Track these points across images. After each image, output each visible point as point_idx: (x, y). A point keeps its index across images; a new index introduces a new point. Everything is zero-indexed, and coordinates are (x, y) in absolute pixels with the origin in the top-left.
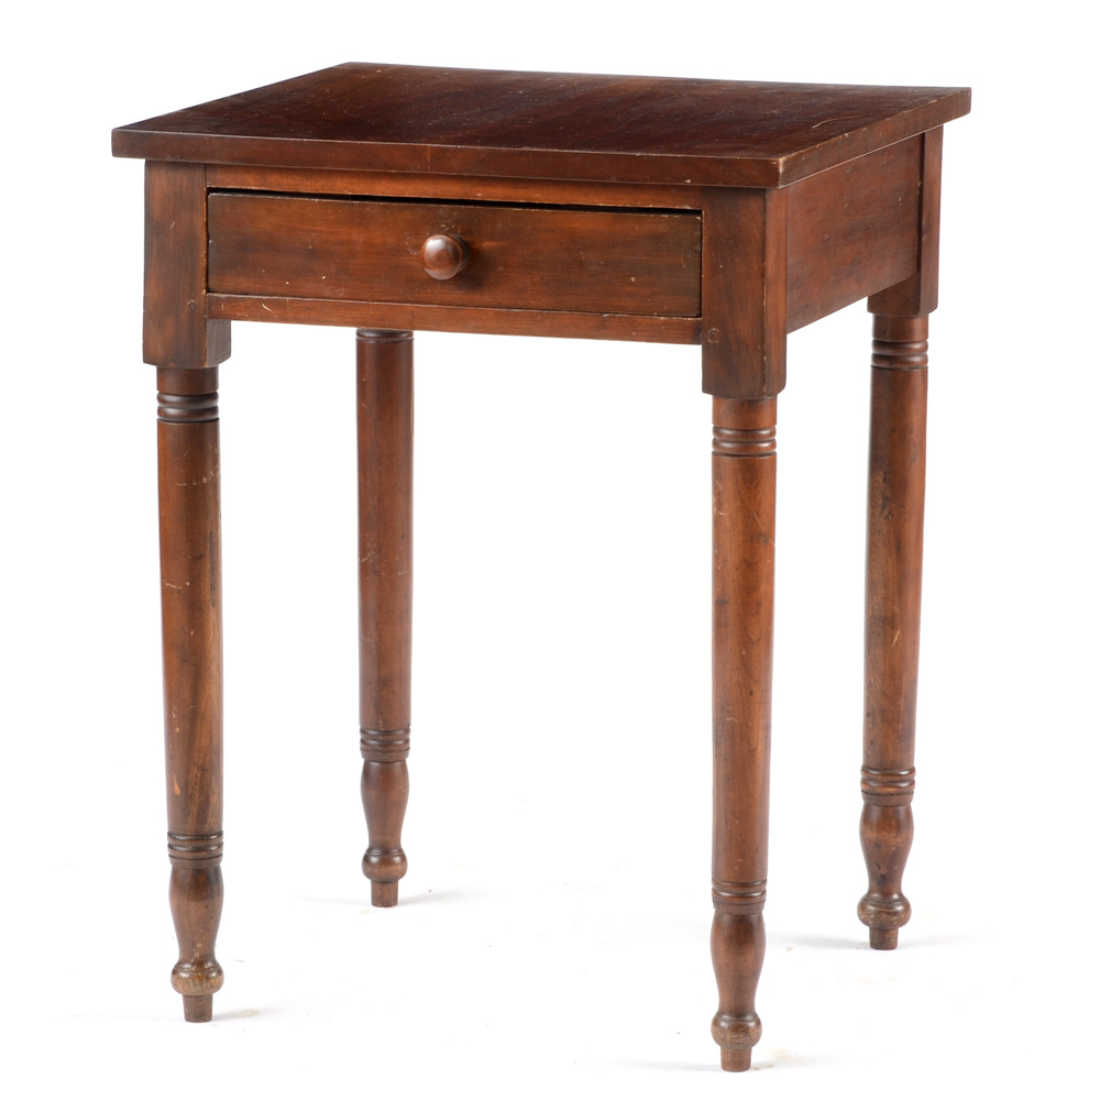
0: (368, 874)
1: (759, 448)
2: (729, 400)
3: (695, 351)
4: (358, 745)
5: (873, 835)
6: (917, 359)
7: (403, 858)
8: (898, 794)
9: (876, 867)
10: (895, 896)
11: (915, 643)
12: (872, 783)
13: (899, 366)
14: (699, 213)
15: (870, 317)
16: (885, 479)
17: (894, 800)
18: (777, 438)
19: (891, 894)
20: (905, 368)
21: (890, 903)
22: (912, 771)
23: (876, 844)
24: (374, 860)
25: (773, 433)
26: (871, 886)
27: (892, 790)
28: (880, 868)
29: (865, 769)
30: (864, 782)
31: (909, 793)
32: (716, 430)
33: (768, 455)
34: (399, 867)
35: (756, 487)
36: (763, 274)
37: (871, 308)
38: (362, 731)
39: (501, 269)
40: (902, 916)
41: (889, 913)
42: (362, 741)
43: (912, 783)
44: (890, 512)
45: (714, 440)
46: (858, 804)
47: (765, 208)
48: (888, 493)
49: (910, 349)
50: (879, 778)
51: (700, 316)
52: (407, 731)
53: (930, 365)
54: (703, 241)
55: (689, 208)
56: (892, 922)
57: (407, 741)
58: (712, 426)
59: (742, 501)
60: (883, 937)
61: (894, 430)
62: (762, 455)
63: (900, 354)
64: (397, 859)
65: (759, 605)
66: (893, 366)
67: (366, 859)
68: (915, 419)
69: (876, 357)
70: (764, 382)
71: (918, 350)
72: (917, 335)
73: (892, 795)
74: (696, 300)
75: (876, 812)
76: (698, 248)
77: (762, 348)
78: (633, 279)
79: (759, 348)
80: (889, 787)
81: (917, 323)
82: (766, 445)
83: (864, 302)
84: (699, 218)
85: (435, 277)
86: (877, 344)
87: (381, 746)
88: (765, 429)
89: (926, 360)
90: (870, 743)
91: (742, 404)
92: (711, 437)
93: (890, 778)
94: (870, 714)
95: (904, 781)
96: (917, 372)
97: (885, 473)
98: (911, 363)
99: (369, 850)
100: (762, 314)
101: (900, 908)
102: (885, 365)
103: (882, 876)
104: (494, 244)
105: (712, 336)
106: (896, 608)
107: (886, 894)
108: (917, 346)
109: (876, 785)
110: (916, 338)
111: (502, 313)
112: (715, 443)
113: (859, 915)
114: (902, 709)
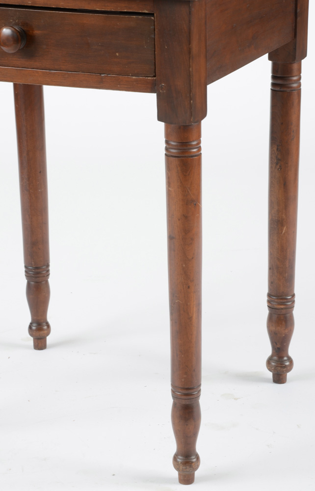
0: (31, 335)
1: (191, 152)
2: (173, 125)
3: (153, 97)
4: (24, 273)
5: (273, 329)
6: (295, 85)
7: (48, 326)
8: (285, 309)
9: (275, 344)
10: (285, 358)
11: (294, 233)
12: (272, 303)
13: (285, 89)
14: (152, 15)
15: (270, 63)
16: (277, 149)
17: (284, 312)
18: (202, 145)
19: (283, 357)
20: (288, 90)
21: (282, 361)
22: (293, 296)
23: (275, 333)
24: (34, 328)
25: (199, 143)
26: (273, 352)
27: (282, 307)
28: (277, 344)
29: (269, 295)
30: (269, 302)
31: (292, 307)
32: (167, 142)
33: (196, 156)
34: (46, 332)
35: (189, 175)
36: (190, 52)
37: (270, 59)
38: (26, 267)
39: (45, 47)
40: (288, 368)
41: (281, 367)
42: (26, 272)
43: (294, 302)
44: (280, 166)
45: (166, 147)
46: (266, 312)
47: (190, 12)
48: (279, 157)
49: (291, 80)
50: (276, 300)
51: (155, 76)
52: (48, 266)
53: (302, 87)
54: (156, 32)
55: (147, 12)
56: (283, 371)
57: (48, 271)
58: (165, 139)
59: (181, 182)
60: (279, 378)
61: (282, 124)
62: (192, 156)
63: (286, 83)
64: (45, 327)
65: (192, 239)
66: (282, 90)
67: (30, 327)
68: (294, 117)
69: (273, 85)
70: (191, 115)
71: (295, 80)
72: (295, 72)
73: (282, 309)
74: (153, 67)
75: (275, 317)
76: (153, 36)
77: (190, 96)
78: (117, 54)
79: (188, 96)
80: (281, 305)
81: (295, 66)
82: (195, 150)
83: (267, 55)
84: (153, 18)
85: (6, 51)
86: (274, 77)
87: (33, 274)
88: (193, 141)
89: (300, 85)
90: (271, 283)
91: (180, 128)
92: (164, 145)
93: (281, 301)
94: (271, 268)
95: (289, 302)
96: (295, 93)
97: (277, 146)
98: (292, 87)
99: (31, 324)
100: (189, 76)
101: (287, 364)
102: (277, 89)
103: (278, 348)
104: (40, 32)
105: (162, 88)
106: (283, 215)
107: (280, 358)
108: (295, 78)
109: (275, 304)
110: (294, 74)
111: (46, 72)
112: (167, 149)
113: (267, 367)
114: (287, 266)
